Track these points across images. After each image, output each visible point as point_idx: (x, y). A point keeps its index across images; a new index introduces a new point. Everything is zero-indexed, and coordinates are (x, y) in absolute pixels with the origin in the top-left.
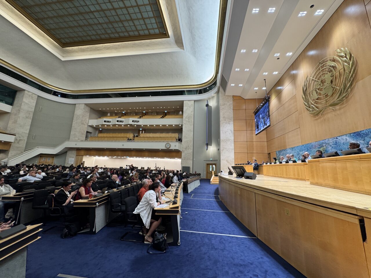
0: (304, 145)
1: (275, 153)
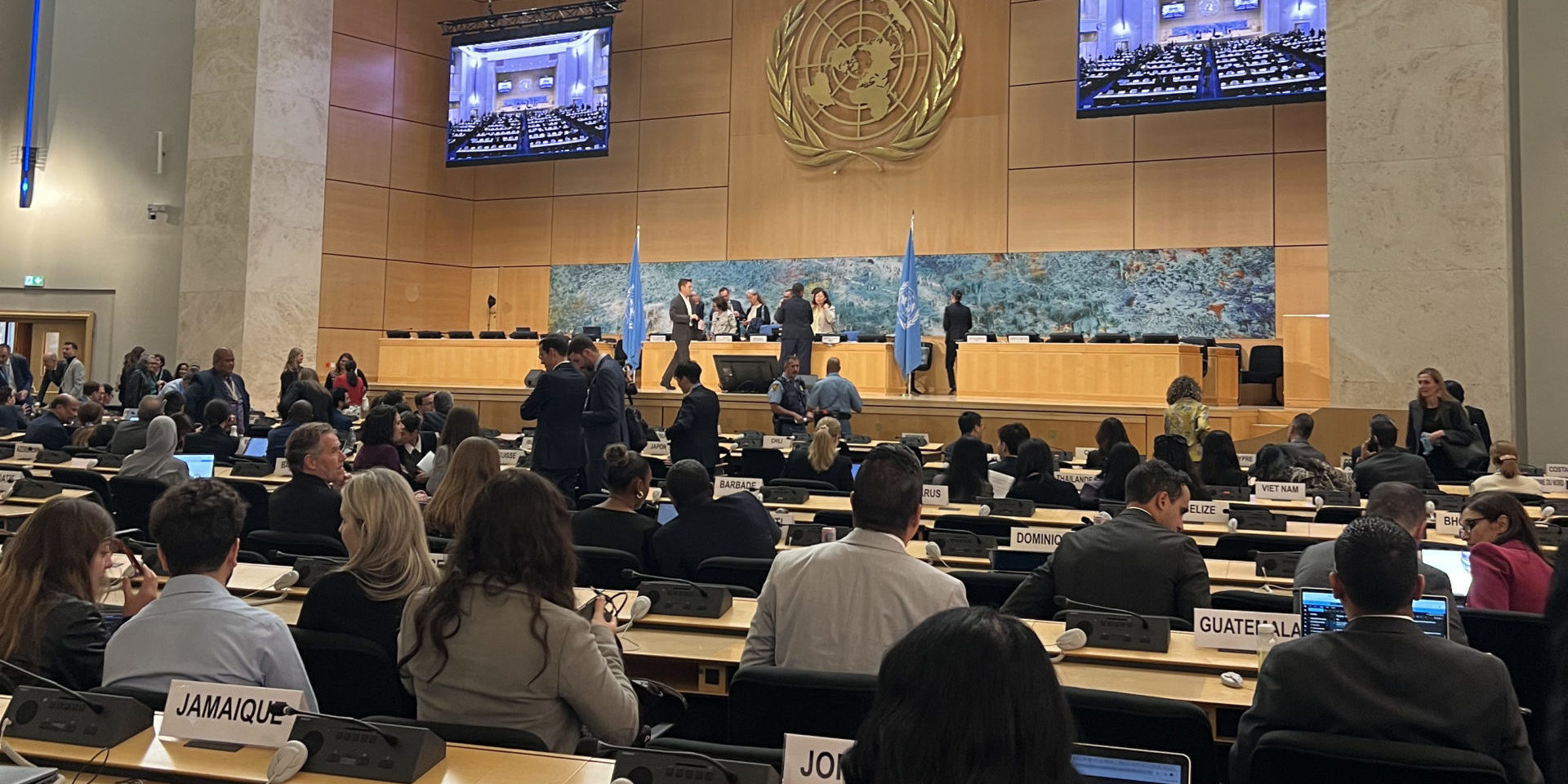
0: (740, 264)
1: (545, 274)
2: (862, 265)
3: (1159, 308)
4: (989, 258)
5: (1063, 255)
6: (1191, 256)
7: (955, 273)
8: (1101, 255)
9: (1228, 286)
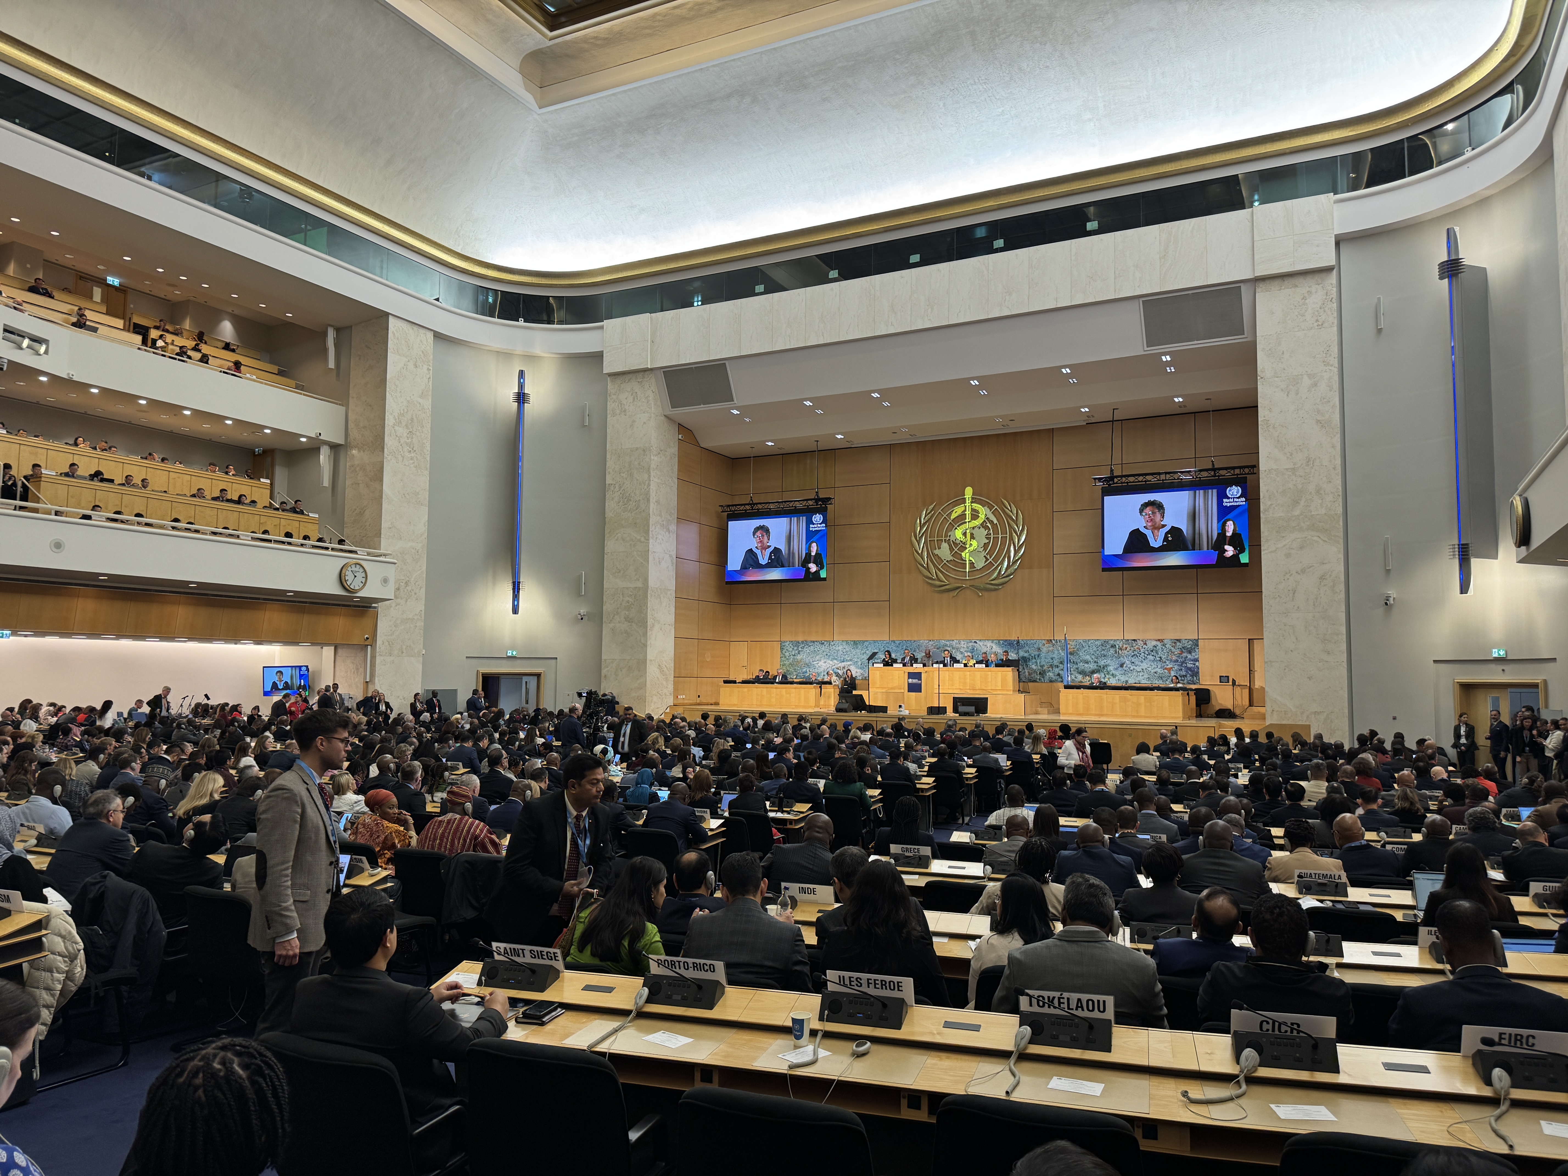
0: (898, 642)
1: (777, 646)
2: (971, 644)
3: (1138, 669)
4: (1044, 642)
5: (1085, 641)
6: (1154, 643)
7: (1024, 649)
8: (1106, 642)
9: (1174, 658)
